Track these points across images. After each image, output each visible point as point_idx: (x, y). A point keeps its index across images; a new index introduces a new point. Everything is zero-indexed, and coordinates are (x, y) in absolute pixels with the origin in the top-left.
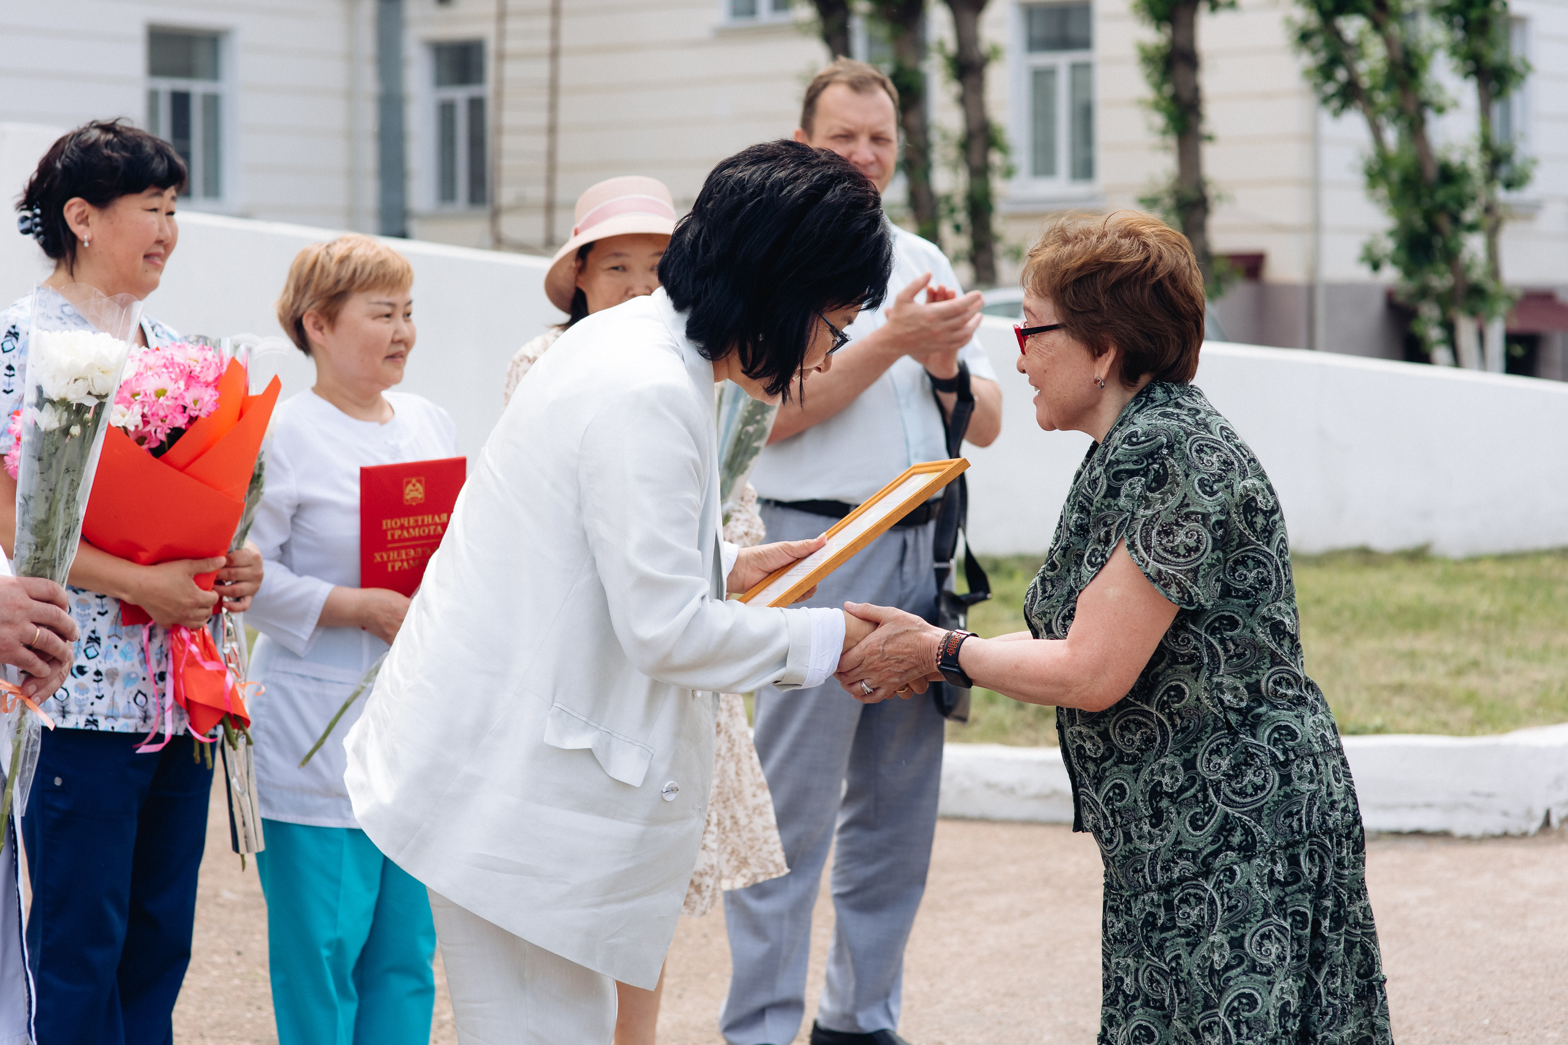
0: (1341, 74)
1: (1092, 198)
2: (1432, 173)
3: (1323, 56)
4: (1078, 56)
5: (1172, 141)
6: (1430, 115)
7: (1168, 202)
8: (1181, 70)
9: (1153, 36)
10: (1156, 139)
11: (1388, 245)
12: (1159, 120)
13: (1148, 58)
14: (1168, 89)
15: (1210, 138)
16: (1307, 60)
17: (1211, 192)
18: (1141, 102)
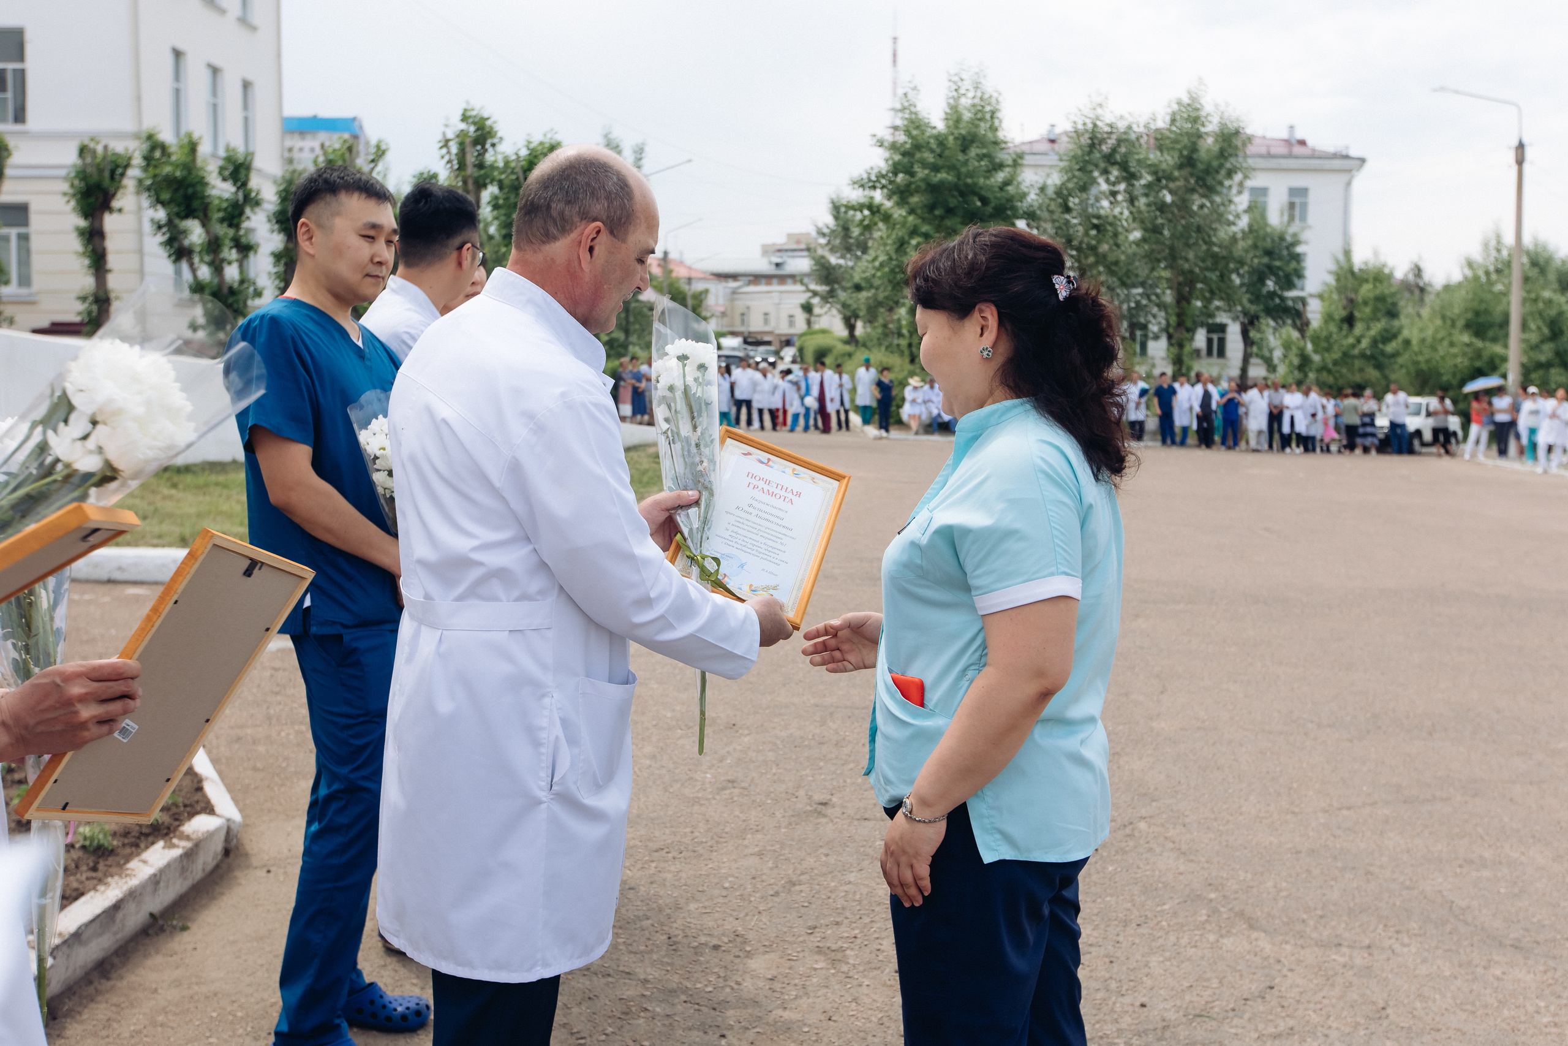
0: (176, 245)
1: (30, 295)
2: (225, 290)
3: (167, 236)
4: (22, 230)
5: (92, 271)
6: (225, 265)
7: (91, 299)
8: (96, 240)
9: (82, 223)
10: (85, 270)
11: (201, 320)
12: (87, 262)
13: (82, 233)
14: (90, 247)
15: (110, 271)
16: (161, 238)
17: (112, 295)
18: (77, 253)
